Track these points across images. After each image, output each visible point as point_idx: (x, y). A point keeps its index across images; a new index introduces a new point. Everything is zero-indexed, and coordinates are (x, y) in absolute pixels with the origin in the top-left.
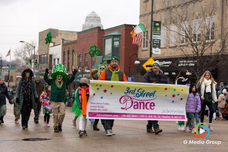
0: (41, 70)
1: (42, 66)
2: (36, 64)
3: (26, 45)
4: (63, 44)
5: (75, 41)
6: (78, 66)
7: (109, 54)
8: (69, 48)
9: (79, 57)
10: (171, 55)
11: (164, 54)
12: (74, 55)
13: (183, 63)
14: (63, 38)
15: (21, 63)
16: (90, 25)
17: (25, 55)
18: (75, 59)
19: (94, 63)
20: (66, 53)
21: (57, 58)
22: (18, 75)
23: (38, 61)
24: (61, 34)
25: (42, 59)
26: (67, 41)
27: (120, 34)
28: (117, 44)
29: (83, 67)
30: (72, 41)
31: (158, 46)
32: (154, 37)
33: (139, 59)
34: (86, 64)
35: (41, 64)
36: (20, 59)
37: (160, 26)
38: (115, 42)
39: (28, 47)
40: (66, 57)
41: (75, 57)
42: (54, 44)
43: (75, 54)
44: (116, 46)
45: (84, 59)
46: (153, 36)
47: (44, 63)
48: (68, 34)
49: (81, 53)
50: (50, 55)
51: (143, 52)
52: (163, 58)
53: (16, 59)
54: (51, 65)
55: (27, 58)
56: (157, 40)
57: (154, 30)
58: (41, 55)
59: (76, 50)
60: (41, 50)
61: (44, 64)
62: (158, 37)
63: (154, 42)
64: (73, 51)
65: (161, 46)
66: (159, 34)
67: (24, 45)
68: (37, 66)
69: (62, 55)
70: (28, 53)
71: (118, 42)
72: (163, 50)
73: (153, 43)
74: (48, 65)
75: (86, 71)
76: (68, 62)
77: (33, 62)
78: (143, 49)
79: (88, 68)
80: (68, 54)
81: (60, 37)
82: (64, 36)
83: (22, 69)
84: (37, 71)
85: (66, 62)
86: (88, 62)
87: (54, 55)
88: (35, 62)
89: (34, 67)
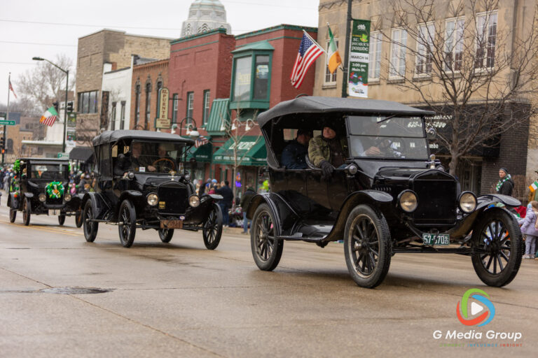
0: (82, 127)
1: (84, 118)
2: (71, 113)
3: (45, 66)
4: (136, 68)
5: (164, 60)
6: (169, 121)
7: (245, 95)
8: (149, 77)
9: (173, 98)
11: (373, 98)
12: (162, 95)
14: (134, 53)
15: (34, 110)
16: (201, 25)
17: (44, 90)
18: (164, 104)
19: (207, 116)
20: (143, 88)
21: (119, 99)
22: (24, 138)
23: (75, 106)
24: (131, 43)
25: (86, 102)
26: (145, 60)
27: (272, 48)
28: (263, 70)
29: (181, 124)
30: (158, 62)
31: (361, 79)
32: (353, 57)
34: (189, 116)
35: (82, 113)
36: (32, 99)
37: (367, 32)
38: (259, 67)
39: (51, 72)
40: (142, 97)
41: (163, 100)
42: (113, 66)
43: (164, 92)
44: (261, 75)
45: (185, 103)
46: (352, 54)
47: (89, 112)
48: (148, 44)
49: (178, 89)
50: (104, 92)
51: (325, 91)
53: (23, 100)
54: (106, 117)
55: (47, 97)
56: (361, 63)
57: (355, 39)
58: (83, 93)
59: (165, 83)
60: (82, 81)
61: (90, 114)
62: (363, 58)
63: (354, 69)
64: (159, 84)
65: (370, 80)
66: (365, 49)
67: (42, 66)
68: (72, 118)
69: (132, 94)
70: (50, 86)
71: (266, 67)
72: (373, 87)
73: (351, 72)
74: (98, 117)
75: (188, 132)
76: (146, 110)
77: (63, 109)
78: (326, 84)
79: (194, 127)
80: (148, 92)
81: (128, 51)
82: (137, 49)
83: (36, 124)
84: (72, 130)
85: (141, 109)
86: (194, 112)
87: (114, 93)
88: (67, 109)
89: (64, 120)
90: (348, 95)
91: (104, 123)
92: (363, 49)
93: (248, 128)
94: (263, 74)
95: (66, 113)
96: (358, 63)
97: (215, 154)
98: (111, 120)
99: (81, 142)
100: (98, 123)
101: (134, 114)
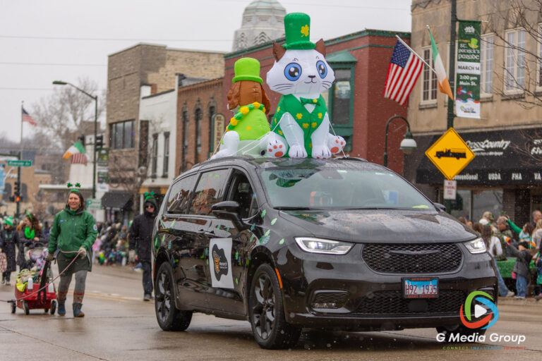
0: (116, 166)
1: (117, 155)
2: (101, 149)
3: (64, 91)
4: (181, 90)
5: (213, 80)
8: (199, 101)
11: (486, 117)
12: (216, 122)
14: (178, 72)
15: (51, 147)
16: (257, 34)
17: (62, 122)
20: (191, 115)
21: (162, 130)
22: (41, 182)
23: (105, 140)
24: (174, 60)
25: (119, 134)
26: (193, 79)
27: (354, 60)
28: (344, 88)
30: (209, 81)
31: (471, 95)
32: (459, 67)
33: (414, 135)
35: (116, 148)
36: (48, 134)
37: (477, 35)
38: (340, 84)
39: (71, 98)
40: (191, 127)
41: (218, 130)
42: (152, 89)
43: (219, 119)
44: (340, 94)
46: (458, 64)
47: (123, 148)
48: (195, 59)
50: (142, 122)
51: (423, 112)
52: (483, 130)
53: (37, 134)
54: (146, 153)
55: (67, 131)
56: (470, 75)
57: (462, 46)
58: (116, 123)
59: (219, 108)
60: (114, 108)
61: (125, 150)
62: (473, 68)
63: (461, 83)
64: (212, 110)
65: (483, 95)
66: (476, 57)
67: (59, 92)
68: (103, 155)
69: (178, 123)
70: (70, 117)
71: (347, 83)
72: (484, 105)
73: (459, 87)
74: (136, 152)
76: (196, 141)
77: (91, 144)
78: (423, 103)
80: (197, 119)
81: (170, 69)
82: (182, 66)
83: (55, 165)
84: (103, 170)
85: (190, 142)
87: (155, 123)
88: (97, 144)
89: (93, 158)
90: (455, 116)
91: (143, 160)
92: (473, 57)
94: (344, 92)
95: (96, 150)
96: (466, 75)
98: (151, 156)
99: (116, 185)
100: (136, 160)
101: (180, 147)
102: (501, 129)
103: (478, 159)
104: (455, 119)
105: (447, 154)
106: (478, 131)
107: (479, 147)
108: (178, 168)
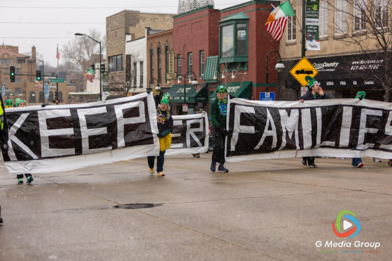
0: (113, 81)
1: (113, 75)
2: (104, 72)
4: (149, 37)
5: (170, 30)
6: (176, 74)
7: (230, 50)
8: (159, 43)
9: (177, 58)
10: (338, 52)
11: (324, 49)
12: (169, 56)
13: (359, 65)
14: (147, 26)
15: (75, 69)
16: (192, 1)
17: (81, 55)
18: (171, 62)
19: (203, 69)
20: (155, 51)
21: (138, 60)
22: (70, 91)
23: (106, 67)
24: (144, 19)
25: (114, 63)
26: (156, 30)
27: (248, 17)
28: (242, 34)
29: (185, 77)
30: (165, 31)
31: (314, 37)
32: (308, 22)
33: (283, 61)
34: (189, 70)
35: (112, 71)
36: (73, 62)
37: (317, 3)
38: (239, 32)
39: (86, 42)
40: (155, 58)
41: (170, 59)
42: (132, 36)
43: (171, 53)
44: (240, 38)
45: (186, 61)
46: (307, 20)
48: (156, 18)
49: (181, 51)
50: (127, 56)
51: (288, 46)
52: (323, 57)
53: (67, 63)
54: (130, 74)
55: (84, 60)
56: (314, 26)
57: (308, 9)
58: (112, 57)
59: (171, 47)
60: (111, 48)
61: (118, 72)
62: (315, 22)
63: (309, 31)
64: (167, 48)
65: (320, 37)
66: (316, 15)
68: (105, 75)
69: (147, 56)
70: (86, 52)
71: (244, 31)
72: (323, 42)
73: (307, 33)
74: (124, 73)
75: (190, 82)
76: (158, 66)
77: (98, 69)
78: (288, 41)
79: (194, 78)
81: (142, 24)
82: (149, 23)
83: (78, 80)
84: (106, 84)
85: (155, 67)
86: (193, 66)
87: (134, 56)
88: (101, 69)
89: (99, 76)
90: (306, 50)
91: (128, 78)
92: (314, 15)
93: (233, 77)
94: (242, 36)
95: (101, 72)
96: (311, 26)
97: (210, 96)
98: (133, 75)
99: (113, 92)
100: (124, 78)
101: (150, 70)
102: (333, 56)
103: (320, 73)
104: (306, 52)
105: (302, 72)
106: (320, 57)
107: (321, 66)
108: (149, 82)
